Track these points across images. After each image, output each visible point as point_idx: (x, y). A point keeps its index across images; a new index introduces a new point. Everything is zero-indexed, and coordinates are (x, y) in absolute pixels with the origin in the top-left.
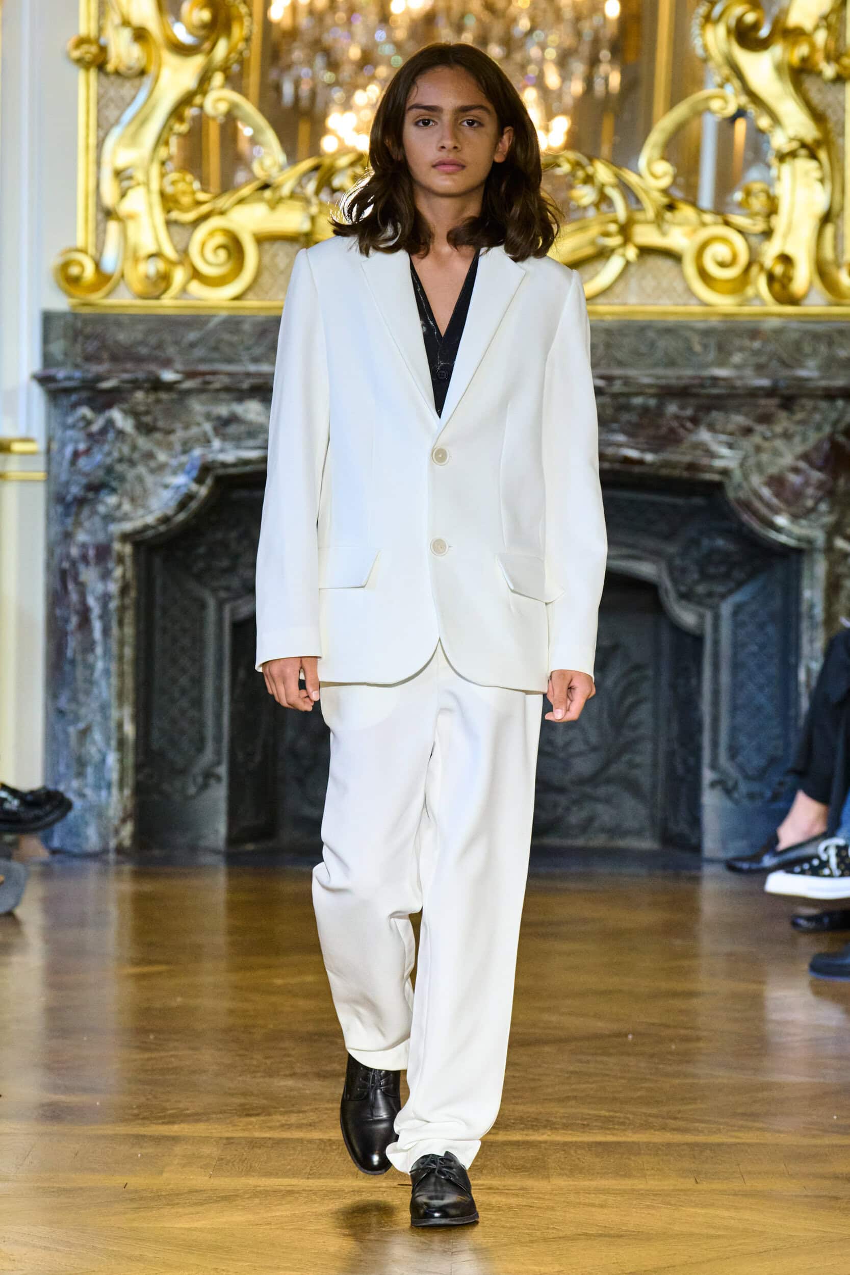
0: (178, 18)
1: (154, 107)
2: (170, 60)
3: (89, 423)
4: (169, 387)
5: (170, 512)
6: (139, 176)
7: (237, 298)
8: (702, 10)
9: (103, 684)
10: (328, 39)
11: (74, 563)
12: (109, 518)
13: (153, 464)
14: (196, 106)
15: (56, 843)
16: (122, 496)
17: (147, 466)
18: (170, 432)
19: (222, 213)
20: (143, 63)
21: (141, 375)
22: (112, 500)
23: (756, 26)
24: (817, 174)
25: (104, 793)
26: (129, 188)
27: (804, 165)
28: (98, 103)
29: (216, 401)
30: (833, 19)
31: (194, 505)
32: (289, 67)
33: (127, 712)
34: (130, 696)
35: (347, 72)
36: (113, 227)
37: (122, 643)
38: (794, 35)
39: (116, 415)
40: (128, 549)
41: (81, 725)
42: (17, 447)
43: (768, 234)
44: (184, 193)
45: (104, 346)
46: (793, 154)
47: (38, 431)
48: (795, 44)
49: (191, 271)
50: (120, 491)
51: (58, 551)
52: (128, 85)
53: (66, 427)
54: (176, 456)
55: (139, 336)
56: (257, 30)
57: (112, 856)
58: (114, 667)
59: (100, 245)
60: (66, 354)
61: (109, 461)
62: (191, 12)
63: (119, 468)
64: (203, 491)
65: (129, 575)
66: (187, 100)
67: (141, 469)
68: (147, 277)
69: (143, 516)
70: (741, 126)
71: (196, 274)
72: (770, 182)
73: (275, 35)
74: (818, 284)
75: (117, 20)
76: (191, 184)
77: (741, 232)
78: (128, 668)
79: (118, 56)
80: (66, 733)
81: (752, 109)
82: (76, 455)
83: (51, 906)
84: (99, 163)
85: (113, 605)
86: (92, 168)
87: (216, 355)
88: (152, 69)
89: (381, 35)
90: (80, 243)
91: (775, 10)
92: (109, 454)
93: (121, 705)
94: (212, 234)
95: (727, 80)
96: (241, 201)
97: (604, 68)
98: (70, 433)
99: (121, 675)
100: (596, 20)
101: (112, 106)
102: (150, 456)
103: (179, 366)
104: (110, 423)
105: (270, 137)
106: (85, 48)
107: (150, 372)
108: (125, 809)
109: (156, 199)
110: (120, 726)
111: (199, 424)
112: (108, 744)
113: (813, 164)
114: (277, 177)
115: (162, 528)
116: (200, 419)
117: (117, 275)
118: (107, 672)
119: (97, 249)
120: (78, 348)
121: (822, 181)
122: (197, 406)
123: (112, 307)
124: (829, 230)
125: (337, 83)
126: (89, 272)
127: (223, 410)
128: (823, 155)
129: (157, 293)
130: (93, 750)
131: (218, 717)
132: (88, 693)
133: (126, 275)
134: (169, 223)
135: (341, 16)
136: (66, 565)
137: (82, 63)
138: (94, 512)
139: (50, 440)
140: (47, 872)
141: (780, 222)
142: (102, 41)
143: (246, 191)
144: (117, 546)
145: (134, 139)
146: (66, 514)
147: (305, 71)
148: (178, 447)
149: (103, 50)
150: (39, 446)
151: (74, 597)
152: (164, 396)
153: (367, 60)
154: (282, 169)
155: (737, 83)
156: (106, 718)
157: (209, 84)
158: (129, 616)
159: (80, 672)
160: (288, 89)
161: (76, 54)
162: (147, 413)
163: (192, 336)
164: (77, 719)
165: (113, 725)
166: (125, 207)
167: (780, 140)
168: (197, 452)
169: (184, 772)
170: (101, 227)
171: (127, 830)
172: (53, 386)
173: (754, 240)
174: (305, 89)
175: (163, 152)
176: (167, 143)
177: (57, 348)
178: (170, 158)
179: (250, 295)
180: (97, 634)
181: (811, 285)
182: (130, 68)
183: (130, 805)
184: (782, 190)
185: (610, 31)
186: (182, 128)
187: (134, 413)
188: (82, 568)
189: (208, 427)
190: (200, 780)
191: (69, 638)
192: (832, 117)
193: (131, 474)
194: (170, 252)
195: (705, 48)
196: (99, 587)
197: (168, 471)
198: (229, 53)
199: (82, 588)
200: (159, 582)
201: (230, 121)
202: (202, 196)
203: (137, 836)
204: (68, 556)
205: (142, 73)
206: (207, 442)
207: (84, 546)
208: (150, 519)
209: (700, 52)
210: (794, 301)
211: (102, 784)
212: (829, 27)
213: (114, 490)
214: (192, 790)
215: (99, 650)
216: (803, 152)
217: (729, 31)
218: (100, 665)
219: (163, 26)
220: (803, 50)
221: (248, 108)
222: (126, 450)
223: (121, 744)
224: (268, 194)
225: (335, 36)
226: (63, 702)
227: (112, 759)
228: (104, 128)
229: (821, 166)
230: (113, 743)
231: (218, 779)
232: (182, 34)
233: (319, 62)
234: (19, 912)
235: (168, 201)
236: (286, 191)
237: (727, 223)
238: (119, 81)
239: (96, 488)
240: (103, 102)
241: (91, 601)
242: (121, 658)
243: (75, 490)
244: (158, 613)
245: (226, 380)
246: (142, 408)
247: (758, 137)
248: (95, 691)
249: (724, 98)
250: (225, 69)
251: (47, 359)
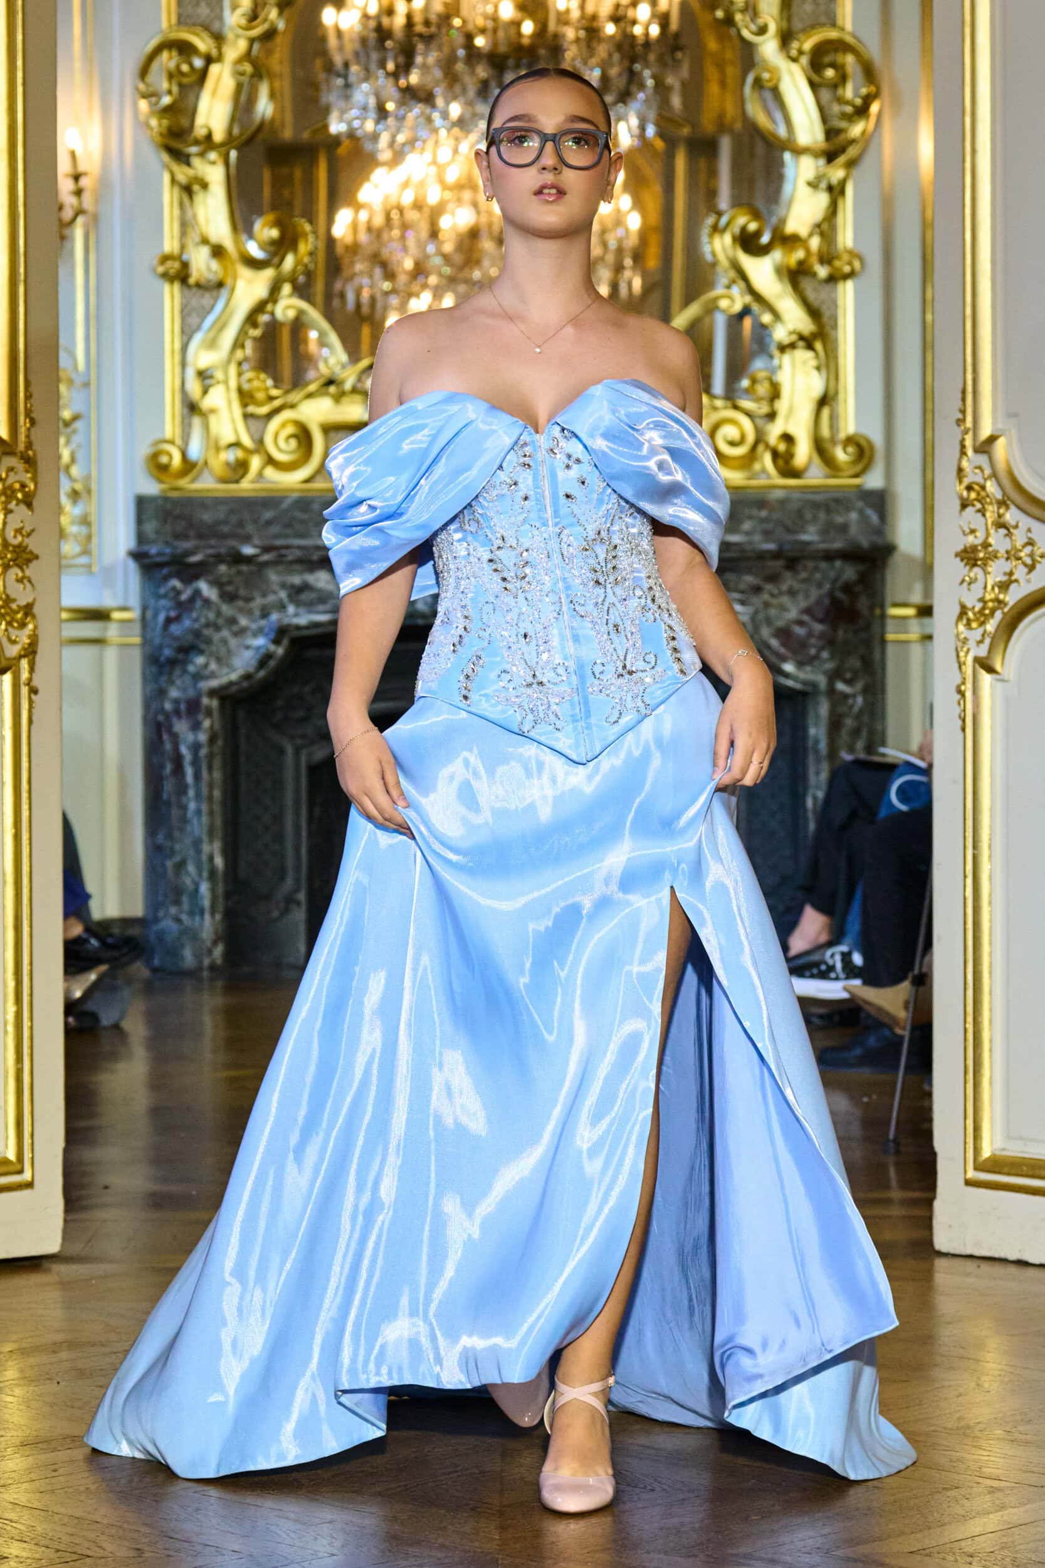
0: (251, 236)
1: (231, 314)
2: (244, 272)
3: (178, 593)
4: (249, 560)
5: (251, 670)
6: (219, 375)
7: (307, 481)
8: (710, 220)
9: (195, 821)
10: (385, 253)
11: (168, 716)
12: (197, 677)
13: (235, 628)
14: (267, 313)
15: (156, 962)
16: (211, 655)
17: (231, 630)
18: (248, 600)
19: (292, 406)
20: (221, 275)
21: (223, 551)
22: (200, 660)
23: (758, 234)
24: (814, 363)
25: (197, 918)
26: (210, 386)
27: (803, 355)
28: (182, 311)
29: (290, 572)
30: (825, 227)
31: (272, 663)
32: (351, 278)
33: (217, 846)
34: (219, 833)
35: (402, 279)
36: (196, 421)
37: (211, 786)
38: (789, 241)
39: (204, 586)
40: (215, 703)
41: (177, 859)
42: (116, 615)
43: (772, 416)
44: (258, 389)
45: (191, 525)
46: (792, 346)
47: (135, 601)
48: (792, 249)
49: (265, 457)
50: (207, 652)
51: (154, 706)
52: (207, 295)
53: (160, 597)
54: (254, 621)
55: (222, 516)
56: (321, 245)
57: (205, 974)
58: (204, 807)
59: (186, 436)
60: (157, 532)
61: (196, 626)
62: (262, 229)
63: (206, 632)
64: (280, 651)
65: (217, 726)
66: (260, 308)
67: (225, 633)
68: (228, 464)
69: (227, 674)
70: (747, 322)
71: (270, 461)
72: (774, 371)
73: (339, 250)
74: (817, 460)
75: (197, 239)
76: (264, 381)
77: (749, 414)
78: (217, 808)
79: (198, 270)
80: (163, 865)
81: (755, 307)
82: (169, 621)
83: (154, 1019)
84: (183, 364)
85: (203, 752)
86: (178, 369)
87: (289, 531)
88: (229, 281)
89: (431, 249)
90: (168, 434)
91: (774, 220)
92: (196, 620)
93: (211, 842)
94: (283, 425)
95: (734, 282)
96: (310, 396)
97: (627, 274)
98: (163, 602)
99: (211, 813)
100: (620, 232)
101: (194, 315)
102: (232, 621)
103: (256, 541)
104: (197, 593)
105: (333, 338)
106: (169, 264)
107: (233, 548)
108: (216, 933)
109: (234, 395)
110: (211, 858)
111: (275, 592)
112: (200, 875)
113: (810, 354)
114: (340, 374)
115: (245, 684)
116: (276, 587)
117: (201, 463)
118: (198, 812)
119: (183, 439)
120: (168, 528)
121: (818, 368)
122: (273, 577)
123: (196, 491)
124: (826, 412)
125: (394, 291)
126: (177, 460)
127: (296, 580)
128: (818, 346)
129: (237, 477)
130: (188, 881)
131: (297, 850)
132: (182, 830)
133: (209, 462)
134: (246, 416)
135: (396, 233)
136: (161, 718)
137: (165, 276)
138: (185, 671)
139: (144, 609)
140: (149, 989)
141: (782, 406)
142: (185, 257)
143: (312, 388)
144: (205, 701)
145: (212, 344)
146: (160, 673)
147: (365, 281)
148: (257, 613)
149: (185, 265)
150: (134, 615)
151: (168, 746)
152: (244, 568)
153: (420, 271)
154: (343, 367)
155: (742, 284)
156: (199, 851)
157: (279, 293)
158: (217, 762)
159: (175, 812)
160: (350, 297)
161: (161, 269)
162: (230, 583)
163: (268, 515)
164: (173, 853)
165: (204, 858)
166: (207, 403)
167: (780, 334)
168: (274, 617)
169: (267, 897)
170: (186, 421)
171: (219, 951)
172: (147, 561)
173: (760, 422)
174: (365, 294)
175: (239, 354)
176: (243, 346)
177: (150, 527)
178: (246, 359)
179: (318, 478)
180: (189, 778)
181: (810, 460)
182: (209, 281)
183: (220, 928)
184: (784, 378)
185: (632, 241)
186: (256, 333)
187: (217, 583)
188: (175, 720)
189: (283, 595)
190: (282, 905)
191: (165, 783)
192: (826, 313)
193: (216, 637)
194: (247, 441)
195: (714, 254)
196: (191, 737)
197: (249, 633)
198: (295, 267)
199: (175, 738)
200: (243, 731)
201: (298, 326)
202: (275, 392)
203: (227, 955)
204: (162, 710)
205: (220, 285)
206: (282, 607)
207: (176, 702)
208: (234, 677)
209: (709, 257)
210: (795, 474)
211: (197, 910)
212: (822, 234)
213: (201, 652)
214: (275, 914)
215: (191, 793)
216: (801, 344)
217: (735, 239)
218: (192, 806)
219: (237, 242)
220: (800, 254)
221: (314, 314)
222: (211, 616)
223: (213, 873)
224: (332, 389)
225: (391, 250)
226: (160, 838)
227: (204, 888)
228: (187, 333)
229: (817, 356)
230: (205, 874)
231: (298, 904)
232: (254, 250)
233: (378, 272)
234: (126, 1025)
235: (245, 397)
236: (348, 386)
237: (736, 407)
238: (200, 292)
239: (187, 650)
240: (186, 311)
241: (184, 750)
242: (210, 798)
243: (167, 652)
244: (242, 759)
245: (298, 553)
246: (225, 579)
247: (762, 330)
248: (189, 828)
249: (730, 297)
250: (293, 281)
251: (141, 538)
